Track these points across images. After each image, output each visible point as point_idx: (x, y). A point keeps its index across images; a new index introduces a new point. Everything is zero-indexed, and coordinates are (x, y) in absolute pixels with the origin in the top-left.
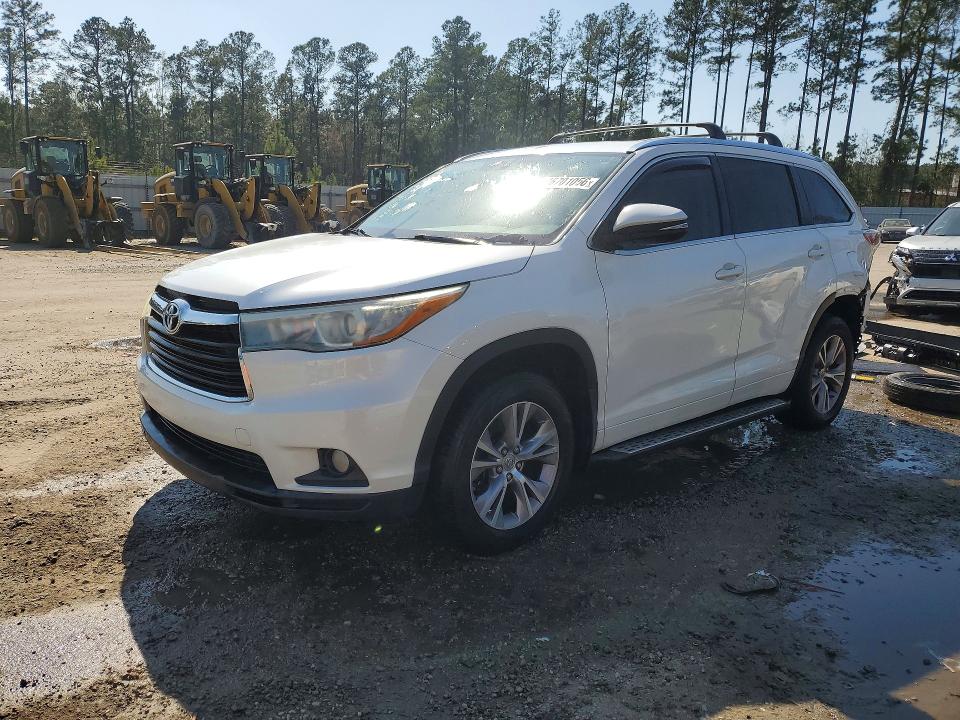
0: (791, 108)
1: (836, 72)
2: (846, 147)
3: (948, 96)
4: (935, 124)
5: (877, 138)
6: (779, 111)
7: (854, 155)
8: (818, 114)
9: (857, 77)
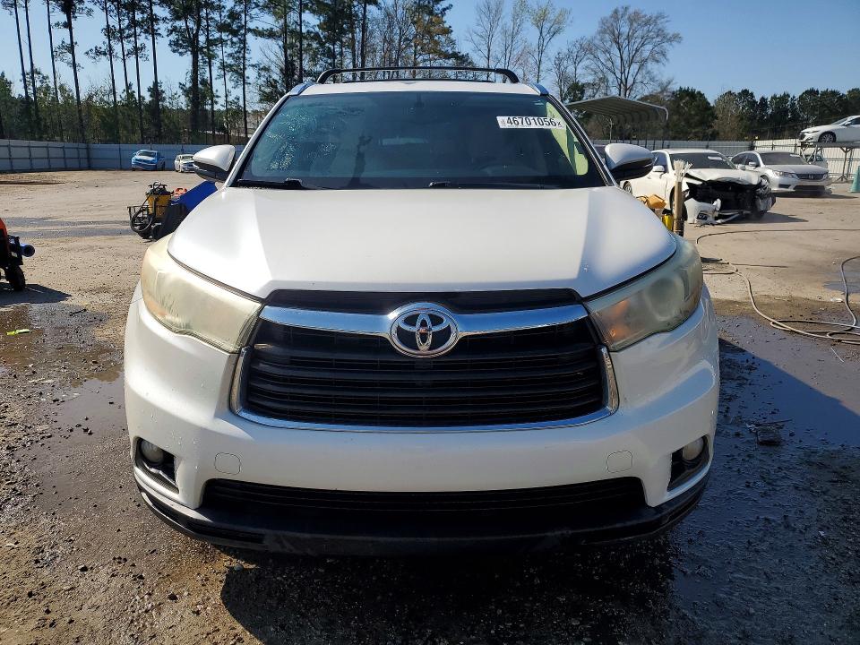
0: (98, 52)
1: (134, 23)
2: (156, 91)
3: (225, 54)
4: (219, 77)
5: (182, 86)
6: (87, 53)
7: (164, 99)
8: (124, 60)
9: (153, 30)
